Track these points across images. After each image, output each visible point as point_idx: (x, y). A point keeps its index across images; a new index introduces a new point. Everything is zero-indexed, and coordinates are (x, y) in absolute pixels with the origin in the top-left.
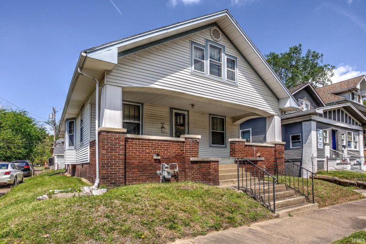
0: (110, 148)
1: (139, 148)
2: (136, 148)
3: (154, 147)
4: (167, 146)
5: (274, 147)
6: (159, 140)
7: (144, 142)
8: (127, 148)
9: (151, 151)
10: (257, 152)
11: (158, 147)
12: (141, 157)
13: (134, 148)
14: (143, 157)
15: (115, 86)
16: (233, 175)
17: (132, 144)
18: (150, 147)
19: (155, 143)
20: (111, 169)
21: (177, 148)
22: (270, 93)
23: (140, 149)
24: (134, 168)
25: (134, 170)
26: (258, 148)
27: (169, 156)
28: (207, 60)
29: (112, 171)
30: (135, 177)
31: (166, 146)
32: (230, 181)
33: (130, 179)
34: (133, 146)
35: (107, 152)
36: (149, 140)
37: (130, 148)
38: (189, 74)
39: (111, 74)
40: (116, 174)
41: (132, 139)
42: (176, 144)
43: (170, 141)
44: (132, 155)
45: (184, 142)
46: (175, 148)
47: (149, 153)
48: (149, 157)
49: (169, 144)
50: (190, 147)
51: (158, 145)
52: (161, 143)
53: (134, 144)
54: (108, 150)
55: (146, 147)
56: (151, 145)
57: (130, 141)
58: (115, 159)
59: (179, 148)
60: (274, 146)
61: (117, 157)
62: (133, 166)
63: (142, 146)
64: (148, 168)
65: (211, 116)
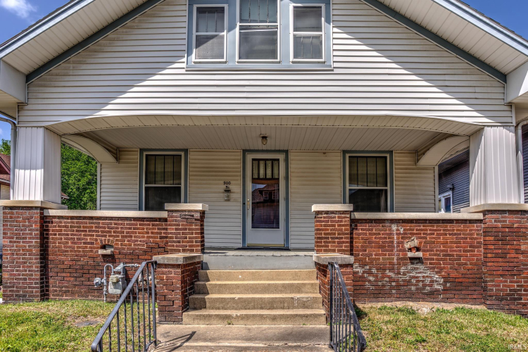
0: (16, 234)
1: (72, 235)
2: (68, 235)
3: (102, 232)
4: (130, 228)
5: (480, 221)
6: (111, 218)
7: (82, 223)
8: (51, 234)
9: (96, 240)
10: (405, 237)
11: (110, 232)
12: (75, 251)
13: (64, 234)
14: (80, 251)
15: (32, 127)
16: (253, 299)
17: (59, 226)
18: (94, 231)
19: (103, 223)
20: (17, 271)
21: (152, 233)
22: (466, 66)
23: (75, 235)
24: (63, 270)
25: (64, 275)
26: (408, 226)
27: (134, 250)
28: (231, 28)
29: (19, 275)
30: (66, 287)
31: (126, 228)
32: (217, 316)
33: (56, 291)
34: (61, 231)
35: (10, 242)
36: (91, 218)
37: (55, 235)
38: (183, 71)
39: (26, 107)
40: (25, 279)
41: (60, 217)
42: (149, 225)
43: (135, 219)
44: (59, 247)
45: (165, 220)
46: (148, 233)
47: (92, 243)
48: (91, 251)
49: (132, 224)
50: (176, 229)
51: (108, 228)
52: (115, 224)
53: (63, 227)
54: (13, 238)
55: (86, 231)
56: (96, 227)
57: (56, 222)
58: (24, 255)
59: (157, 233)
60: (480, 216)
61: (28, 250)
62: (62, 266)
63: (77, 231)
64: (91, 271)
65: (347, 155)
